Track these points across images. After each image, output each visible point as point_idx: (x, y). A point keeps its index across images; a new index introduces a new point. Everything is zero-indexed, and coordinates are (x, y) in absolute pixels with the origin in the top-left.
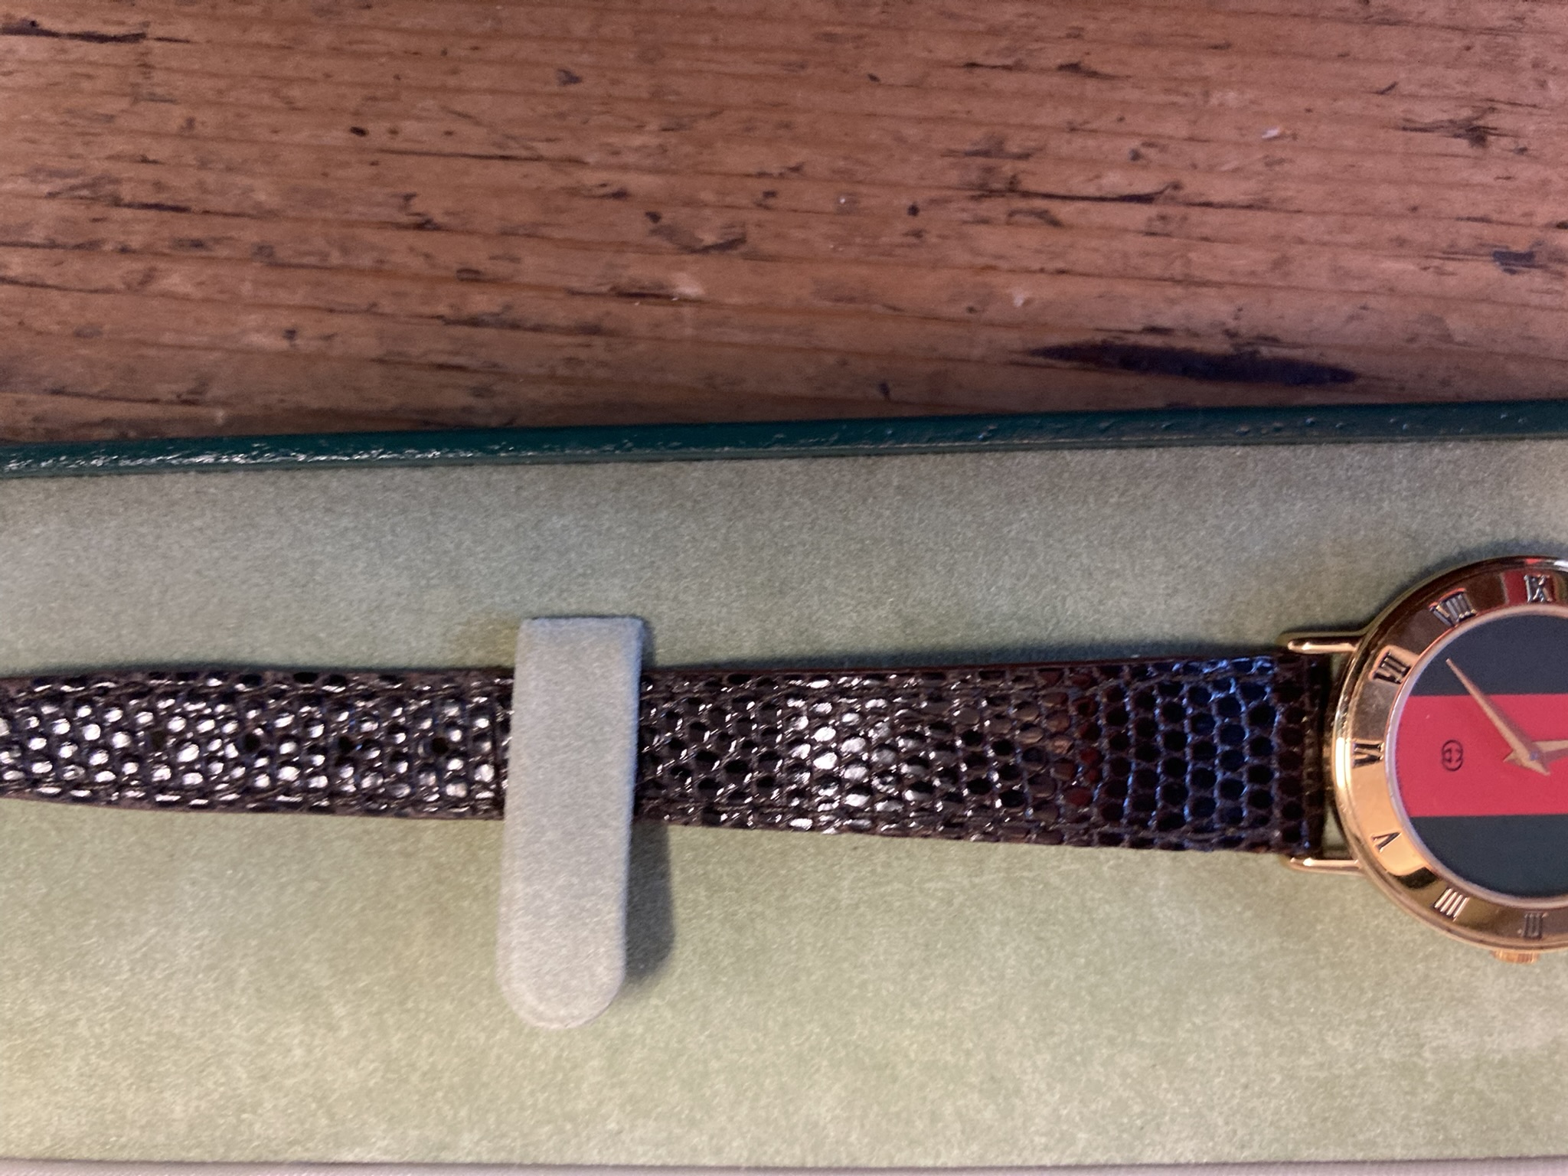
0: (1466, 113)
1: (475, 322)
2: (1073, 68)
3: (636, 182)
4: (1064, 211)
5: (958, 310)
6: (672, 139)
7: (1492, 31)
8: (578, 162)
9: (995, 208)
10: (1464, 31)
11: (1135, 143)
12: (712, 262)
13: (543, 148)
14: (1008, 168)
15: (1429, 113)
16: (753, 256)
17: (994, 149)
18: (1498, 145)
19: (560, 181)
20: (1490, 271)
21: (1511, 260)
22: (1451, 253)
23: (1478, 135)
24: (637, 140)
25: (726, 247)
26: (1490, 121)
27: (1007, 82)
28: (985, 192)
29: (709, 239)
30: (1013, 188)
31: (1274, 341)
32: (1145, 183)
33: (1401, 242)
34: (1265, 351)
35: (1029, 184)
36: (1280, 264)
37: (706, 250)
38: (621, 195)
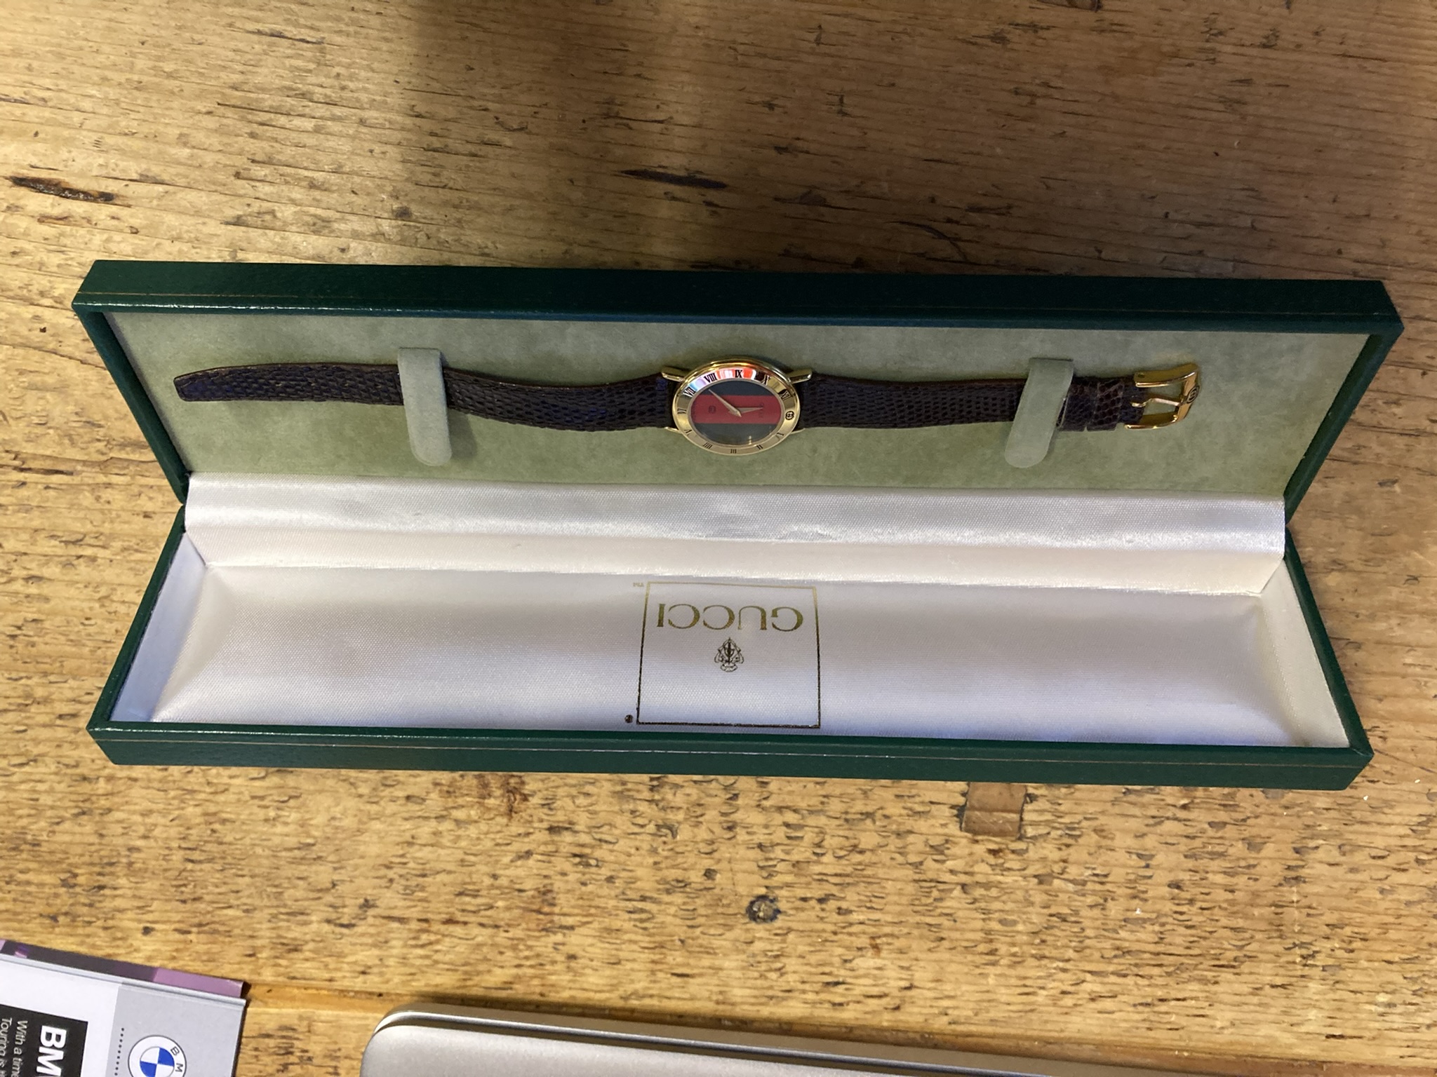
0: (768, 99)
1: (435, 150)
2: (639, 76)
3: (490, 105)
4: (632, 124)
5: (597, 156)
6: (504, 91)
7: (779, 72)
8: (472, 97)
9: (611, 122)
10: (768, 71)
11: (658, 103)
12: (516, 134)
13: (462, 93)
14: (616, 108)
15: (757, 98)
16: (530, 133)
17: (610, 102)
18: (777, 110)
19: (466, 104)
20: (773, 153)
21: (779, 149)
22: (761, 146)
23: (771, 106)
24: (493, 91)
25: (521, 129)
26: (775, 102)
27: (617, 79)
28: (607, 116)
29: (515, 127)
30: (617, 116)
31: (701, 173)
32: (661, 116)
33: (744, 141)
34: (698, 176)
35: (622, 115)
36: (704, 146)
37: (514, 130)
38: (486, 110)
